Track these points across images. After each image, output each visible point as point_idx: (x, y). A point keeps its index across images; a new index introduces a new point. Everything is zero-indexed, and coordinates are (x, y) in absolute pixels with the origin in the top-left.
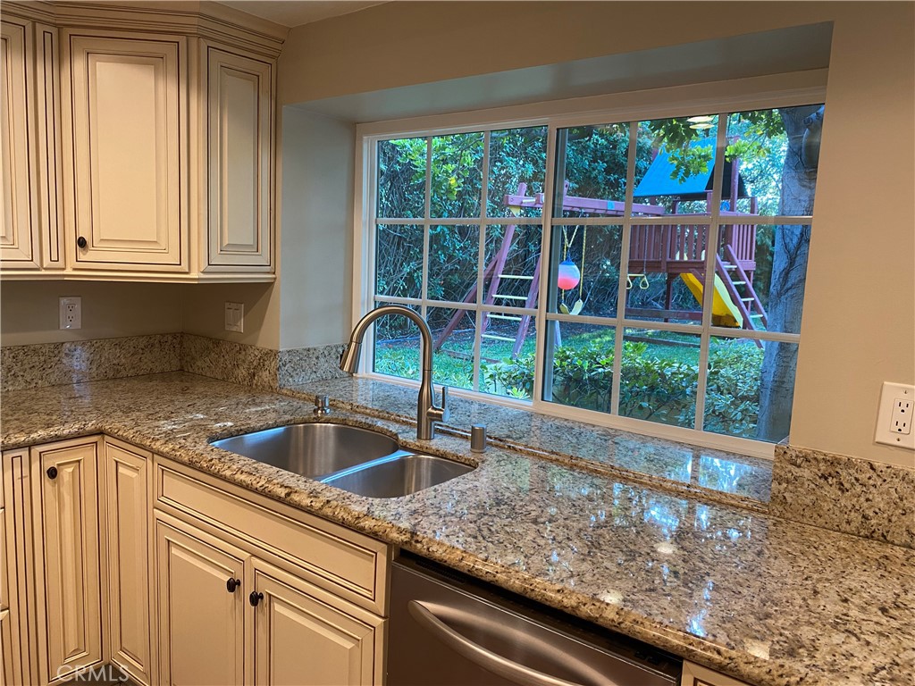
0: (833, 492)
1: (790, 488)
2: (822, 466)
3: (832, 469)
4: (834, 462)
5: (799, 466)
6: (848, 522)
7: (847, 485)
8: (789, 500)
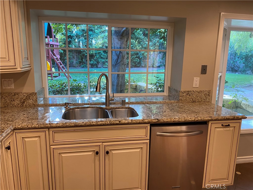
0: (188, 96)
1: (182, 97)
2: (187, 93)
3: (188, 93)
4: (188, 92)
5: (184, 93)
6: (190, 101)
7: (190, 95)
8: (182, 99)
